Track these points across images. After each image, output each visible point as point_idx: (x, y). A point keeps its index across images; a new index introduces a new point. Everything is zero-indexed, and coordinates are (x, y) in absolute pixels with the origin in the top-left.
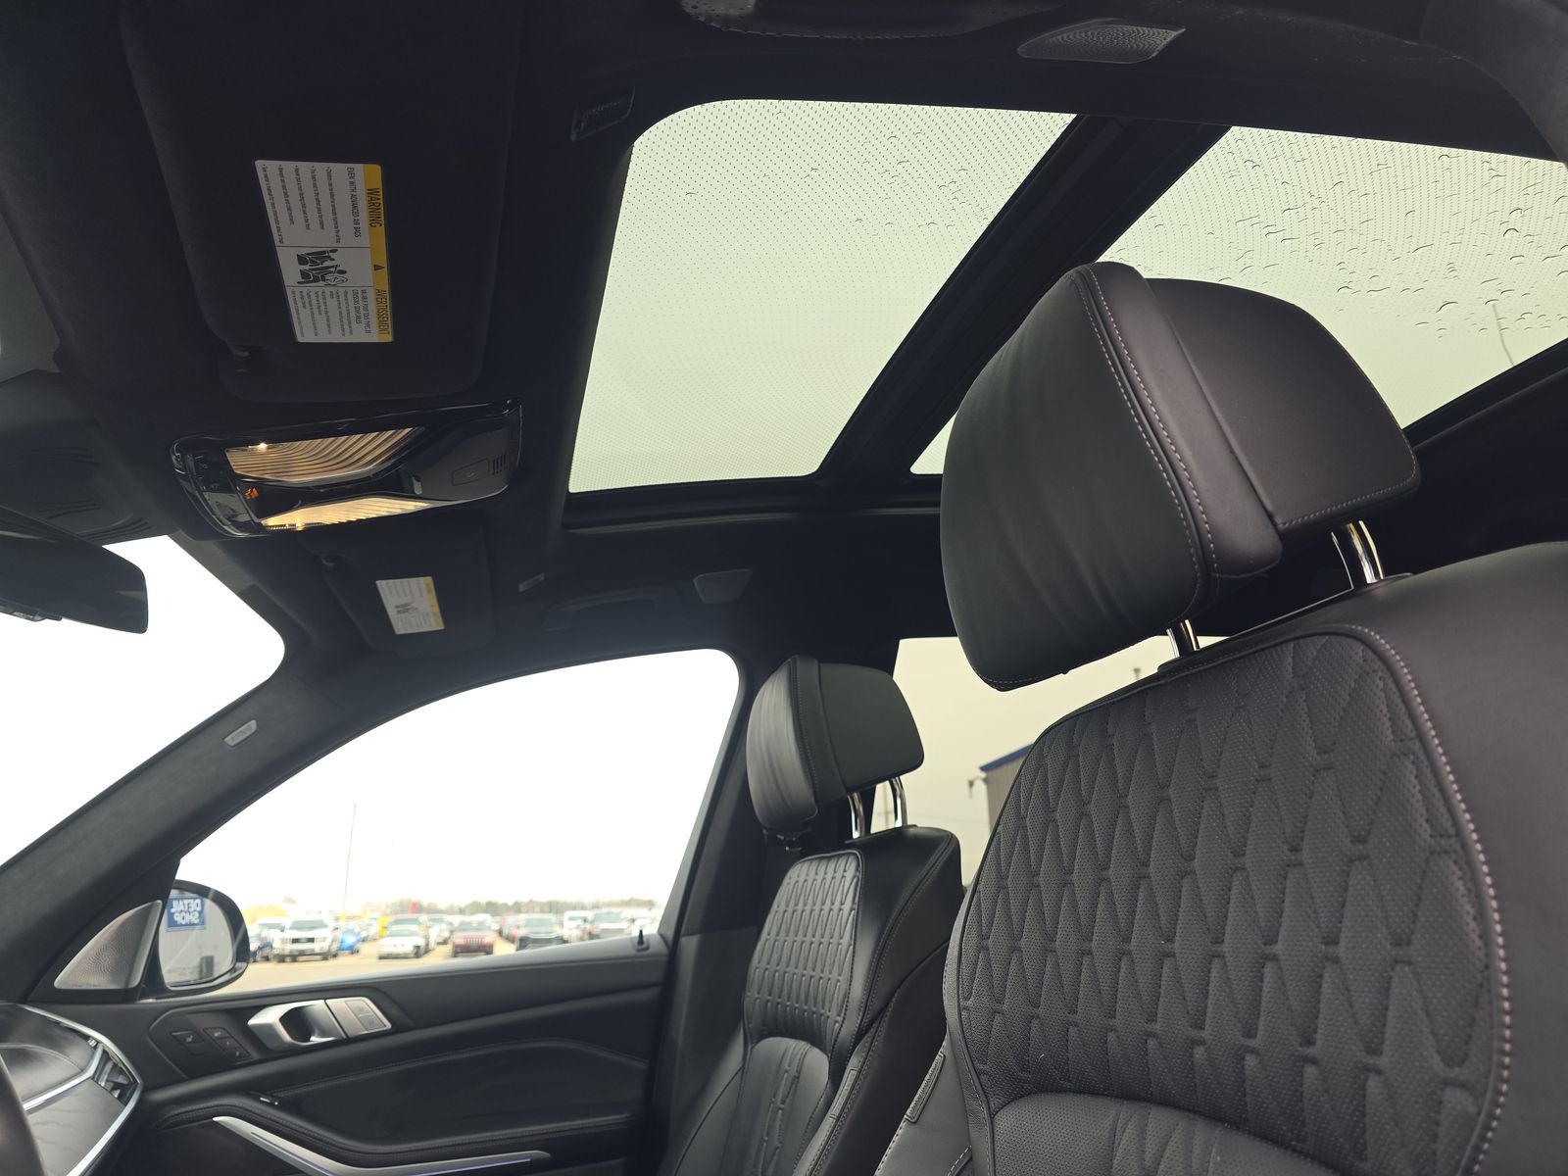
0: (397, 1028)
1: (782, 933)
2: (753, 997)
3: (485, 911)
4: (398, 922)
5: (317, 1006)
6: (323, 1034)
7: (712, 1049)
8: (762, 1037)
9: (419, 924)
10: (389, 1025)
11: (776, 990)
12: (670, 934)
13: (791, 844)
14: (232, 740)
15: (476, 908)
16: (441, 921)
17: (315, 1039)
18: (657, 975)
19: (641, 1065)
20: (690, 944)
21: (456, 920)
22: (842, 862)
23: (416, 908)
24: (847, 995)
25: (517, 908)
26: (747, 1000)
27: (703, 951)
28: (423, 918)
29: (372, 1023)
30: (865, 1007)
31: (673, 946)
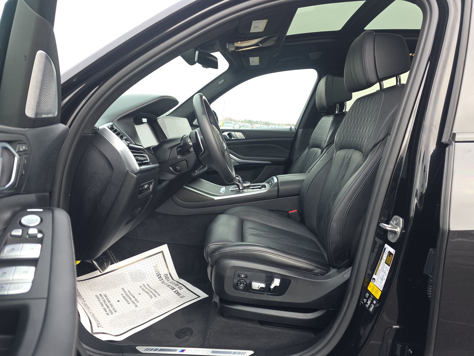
0: (246, 139)
1: (318, 130)
2: (311, 141)
3: (248, 123)
4: (227, 123)
5: (233, 133)
6: (234, 138)
7: (302, 149)
8: (312, 148)
9: (232, 124)
10: (245, 138)
11: (315, 140)
12: (297, 128)
13: (323, 113)
14: (220, 83)
15: (246, 121)
16: (237, 124)
17: (233, 138)
18: (293, 136)
19: (289, 151)
20: (300, 131)
21: (241, 124)
22: (331, 117)
23: (230, 119)
24: (326, 140)
25: (257, 123)
26: (310, 142)
27: (303, 132)
28: (233, 122)
29: (242, 137)
30: (328, 142)
31: (297, 131)
